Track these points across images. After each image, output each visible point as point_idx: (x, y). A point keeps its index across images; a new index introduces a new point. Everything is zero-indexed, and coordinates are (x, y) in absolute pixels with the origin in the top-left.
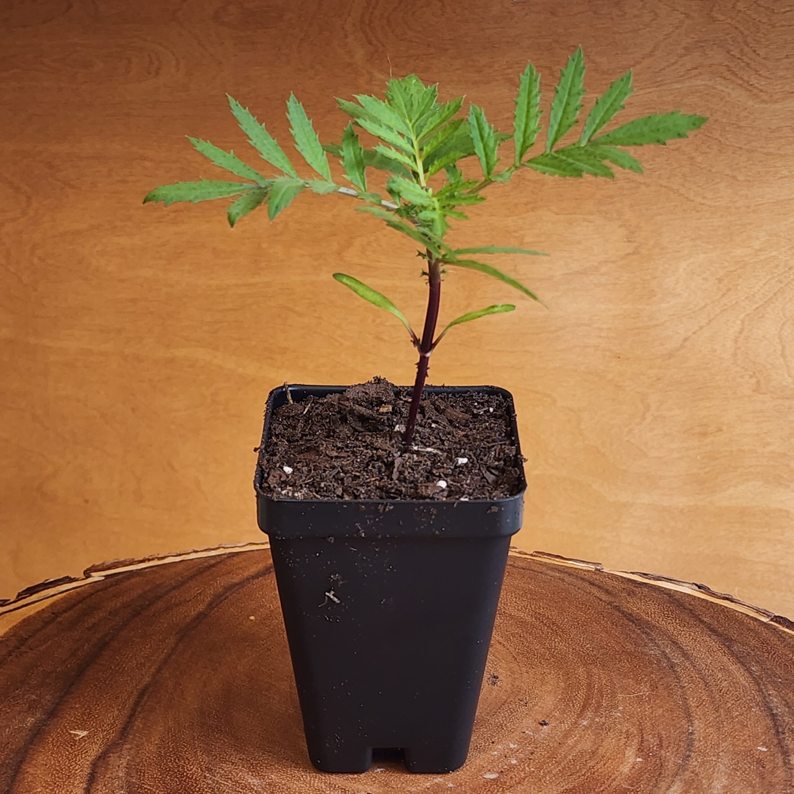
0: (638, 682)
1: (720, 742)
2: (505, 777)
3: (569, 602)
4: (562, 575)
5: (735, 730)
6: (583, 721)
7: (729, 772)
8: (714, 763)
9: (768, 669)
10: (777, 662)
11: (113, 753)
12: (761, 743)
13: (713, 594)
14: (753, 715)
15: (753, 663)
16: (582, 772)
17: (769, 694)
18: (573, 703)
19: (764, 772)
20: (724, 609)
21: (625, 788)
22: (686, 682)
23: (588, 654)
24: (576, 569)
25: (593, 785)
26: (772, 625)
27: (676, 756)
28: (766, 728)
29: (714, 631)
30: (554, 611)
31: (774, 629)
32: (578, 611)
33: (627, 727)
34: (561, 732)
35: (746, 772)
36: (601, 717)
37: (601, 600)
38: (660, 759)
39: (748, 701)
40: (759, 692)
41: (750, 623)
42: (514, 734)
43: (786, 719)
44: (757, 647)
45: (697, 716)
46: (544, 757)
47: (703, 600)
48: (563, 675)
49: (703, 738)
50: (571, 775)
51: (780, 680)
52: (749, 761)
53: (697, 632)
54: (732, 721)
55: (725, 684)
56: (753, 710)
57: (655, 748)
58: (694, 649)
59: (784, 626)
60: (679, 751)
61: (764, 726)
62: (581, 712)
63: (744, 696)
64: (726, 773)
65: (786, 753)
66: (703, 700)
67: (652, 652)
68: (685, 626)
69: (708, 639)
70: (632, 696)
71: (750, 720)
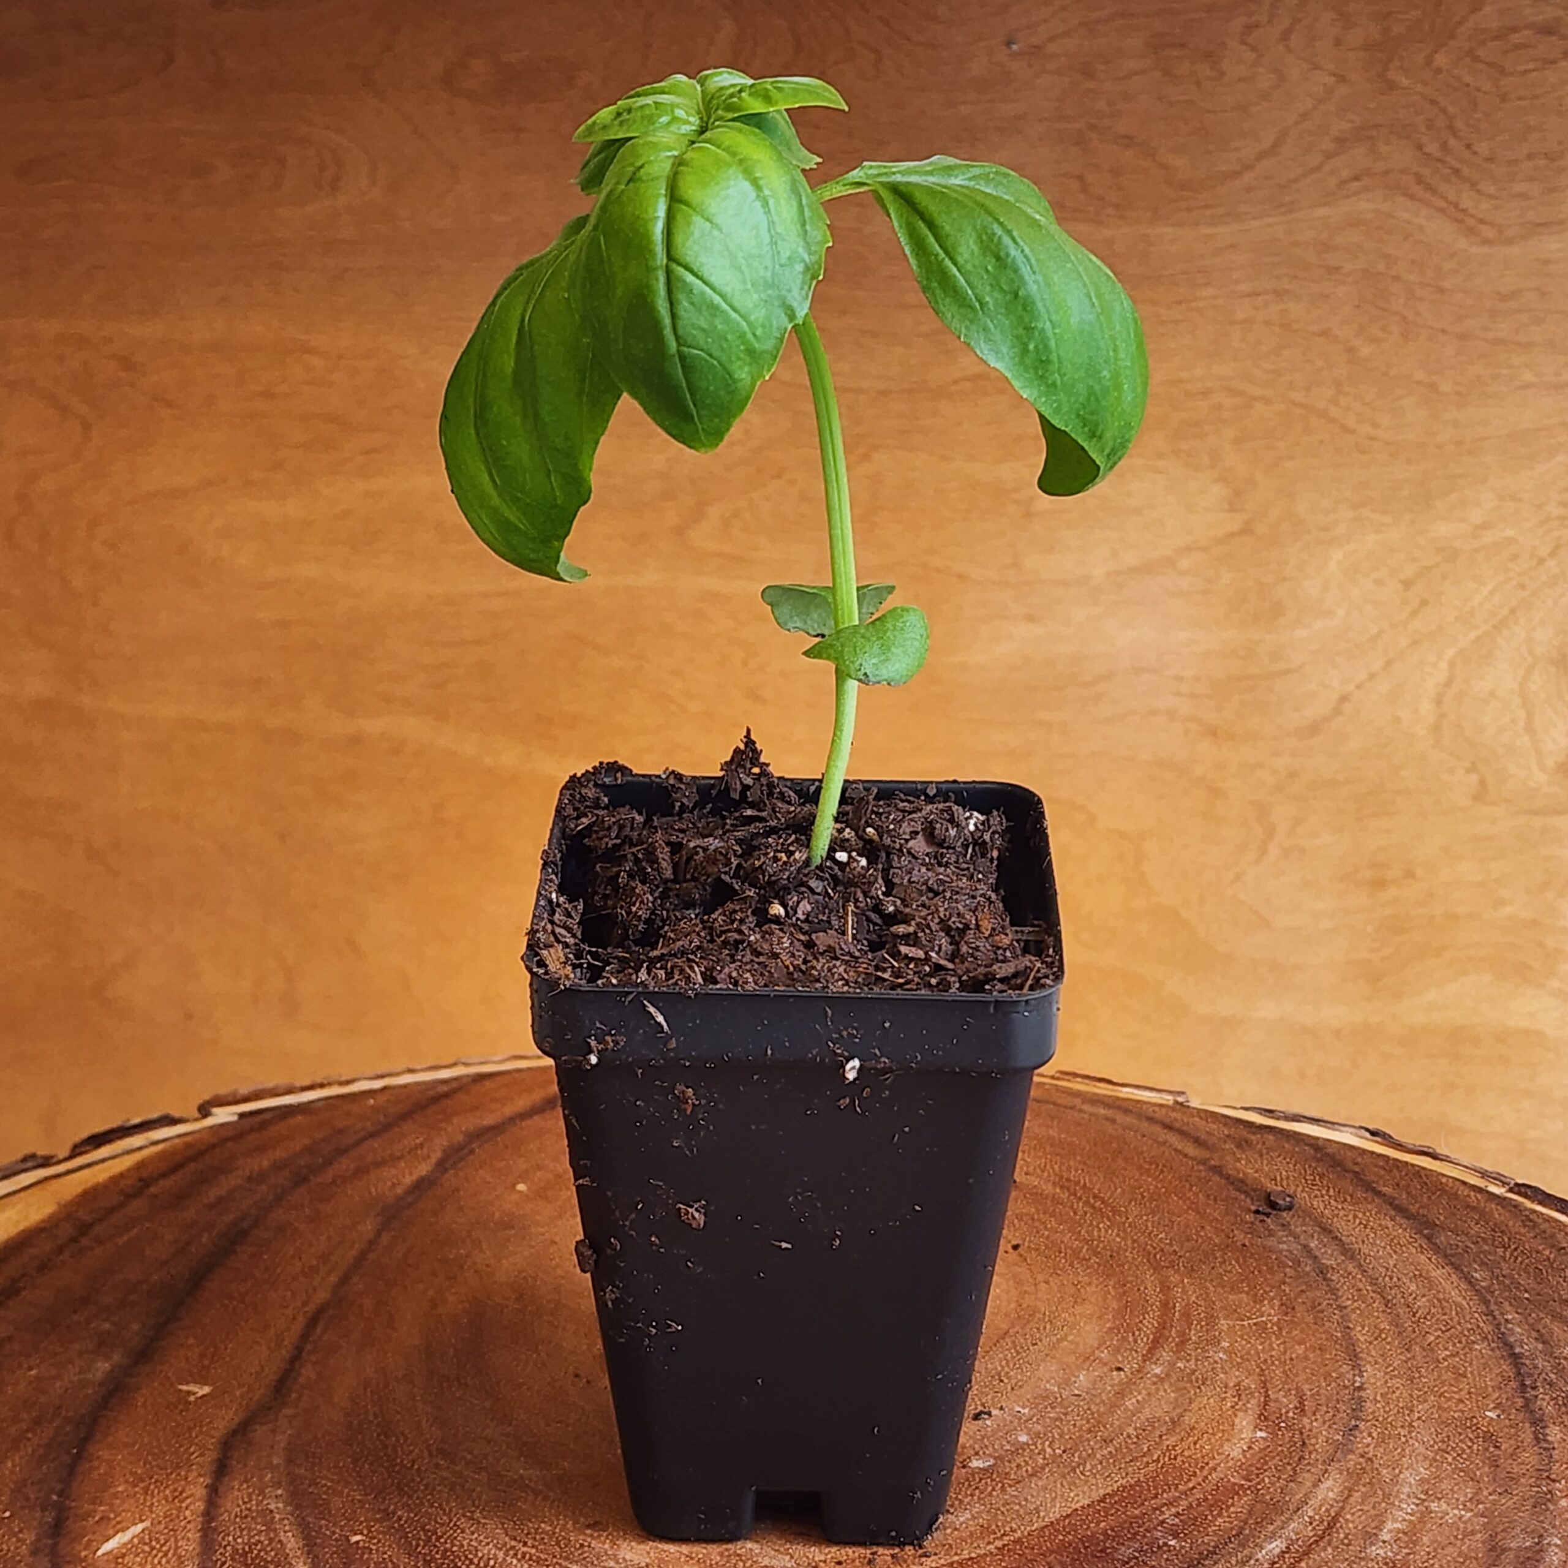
0: (1258, 1300)
1: (1415, 1403)
2: (1007, 1464)
3: (1126, 1160)
4: (1109, 1113)
5: (1443, 1383)
6: (1153, 1366)
7: (1432, 1455)
8: (1404, 1439)
9: (1504, 1276)
10: (1521, 1263)
11: (261, 1424)
12: (1492, 1406)
13: (1399, 1146)
14: (1476, 1357)
15: (1476, 1266)
16: (1152, 1456)
17: (1507, 1320)
18: (1133, 1334)
19: (1498, 1456)
20: (1418, 1172)
21: (1235, 1484)
22: (1348, 1299)
23: (1162, 1250)
24: (1138, 1101)
25: (1174, 1478)
26: (1511, 1199)
27: (1330, 1427)
28: (1500, 1379)
29: (1400, 1210)
30: (1096, 1174)
31: (1515, 1207)
32: (1141, 1174)
33: (1237, 1377)
34: (1112, 1386)
35: (1464, 1456)
36: (1188, 1361)
37: (1186, 1156)
38: (1301, 1433)
39: (1466, 1333)
40: (1486, 1315)
41: (1469, 1196)
42: (1023, 1390)
43: (1540, 1363)
44: (1483, 1239)
45: (1370, 1359)
46: (1081, 1429)
47: (1380, 1155)
48: (1114, 1287)
49: (1382, 1396)
50: (1131, 1461)
51: (1526, 1295)
52: (1471, 1435)
53: (1370, 1211)
54: (1437, 1367)
55: (1422, 1302)
56: (1477, 1347)
57: (1291, 1414)
58: (1363, 1242)
59: (1533, 1202)
60: (1336, 1419)
61: (1497, 1375)
62: (1150, 1351)
63: (1459, 1323)
64: (1426, 1458)
65: (1538, 1422)
66: (1382, 1331)
67: (1285, 1246)
68: (1345, 1200)
69: (1390, 1224)
70: (1245, 1323)
71: (1471, 1364)
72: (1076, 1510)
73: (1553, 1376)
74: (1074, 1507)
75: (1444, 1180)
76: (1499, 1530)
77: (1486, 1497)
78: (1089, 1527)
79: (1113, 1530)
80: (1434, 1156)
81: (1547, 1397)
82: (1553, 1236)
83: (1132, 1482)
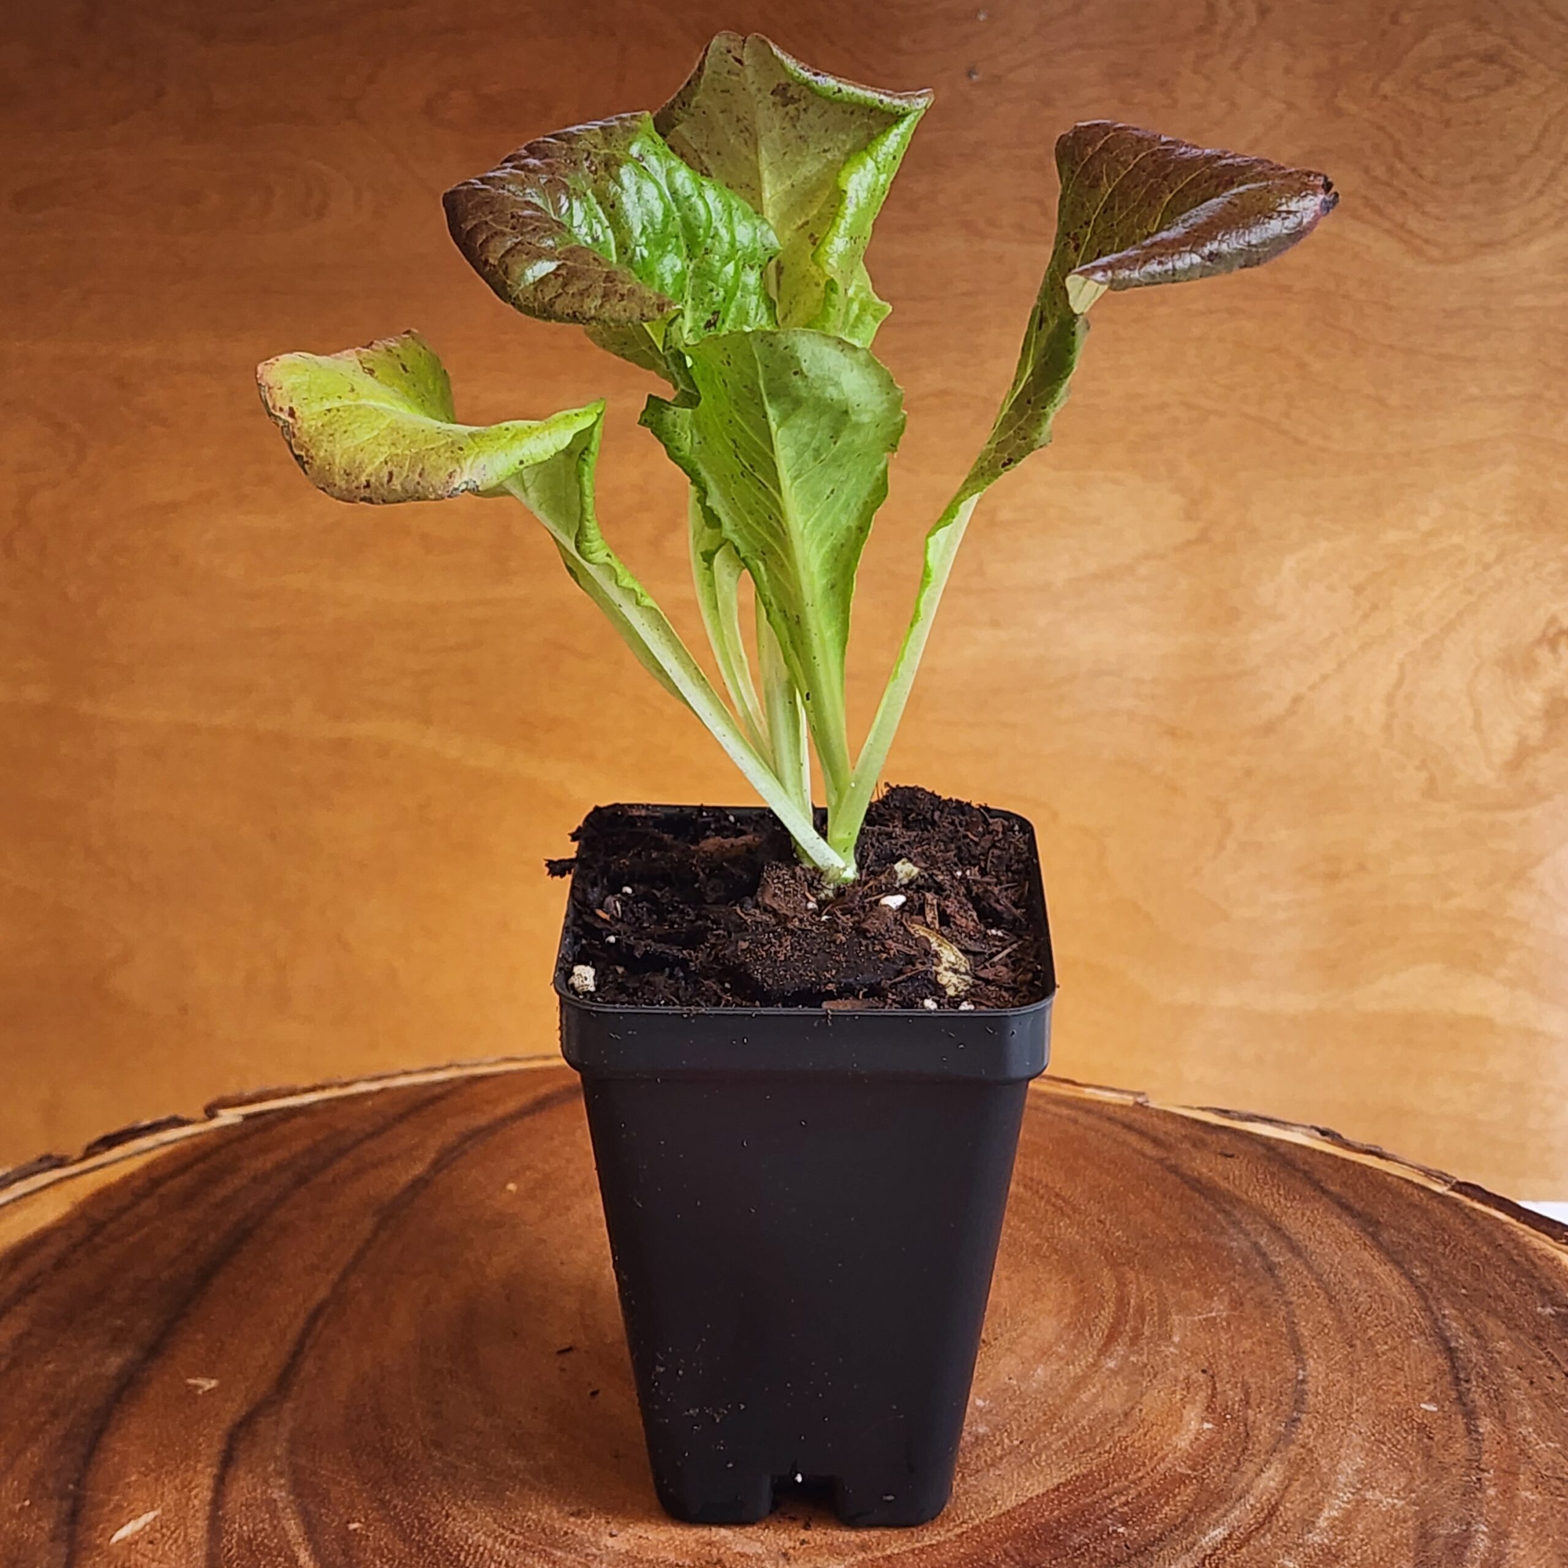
0: (1208, 1296)
1: (1354, 1396)
2: (967, 1454)
3: (1087, 1159)
4: (1073, 1113)
5: (1381, 1376)
6: (1108, 1360)
7: (1368, 1445)
8: (1342, 1431)
9: (1442, 1273)
10: (1460, 1260)
11: (265, 1416)
12: (1427, 1398)
13: (1348, 1146)
14: (1414, 1351)
15: (1416, 1263)
16: (1104, 1446)
17: (1444, 1316)
18: (1090, 1330)
19: (1431, 1446)
20: (1365, 1171)
21: (1181, 1474)
22: (1294, 1295)
23: (1119, 1247)
24: (1099, 1102)
25: (1125, 1468)
26: (1452, 1198)
27: (1273, 1419)
28: (1436, 1372)
29: (1347, 1208)
30: (1057, 1174)
31: (1456, 1205)
32: (1101, 1174)
33: (1186, 1371)
34: (1068, 1380)
35: (1399, 1447)
36: (1141, 1355)
37: (1144, 1155)
38: (1246, 1425)
39: (1405, 1328)
40: (1425, 1310)
41: (1412, 1194)
42: (984, 1384)
43: (1474, 1356)
44: (1424, 1236)
45: (1312, 1352)
46: (1037, 1421)
47: (1329, 1155)
48: (1072, 1283)
49: (1323, 1388)
50: (1085, 1451)
51: (1464, 1291)
52: (1406, 1426)
53: (1318, 1209)
54: (1376, 1360)
55: (1364, 1298)
56: (1415, 1341)
57: (1236, 1407)
58: (1310, 1239)
59: (1472, 1199)
60: (1279, 1411)
61: (1433, 1368)
62: (1105, 1345)
63: (1399, 1319)
64: (1362, 1448)
65: (1470, 1415)
66: (1325, 1326)
67: (1235, 1244)
68: (1295, 1199)
69: (1336, 1222)
70: (1196, 1319)
71: (1408, 1358)
72: (1032, 1498)
73: (1486, 1369)
74: (1029, 1496)
75: (1389, 1179)
76: (1430, 1517)
77: (1418, 1487)
78: (1043, 1516)
79: (1065, 1517)
80: (1381, 1156)
81: (1480, 1390)
82: (1490, 1234)
83: (1085, 1471)
